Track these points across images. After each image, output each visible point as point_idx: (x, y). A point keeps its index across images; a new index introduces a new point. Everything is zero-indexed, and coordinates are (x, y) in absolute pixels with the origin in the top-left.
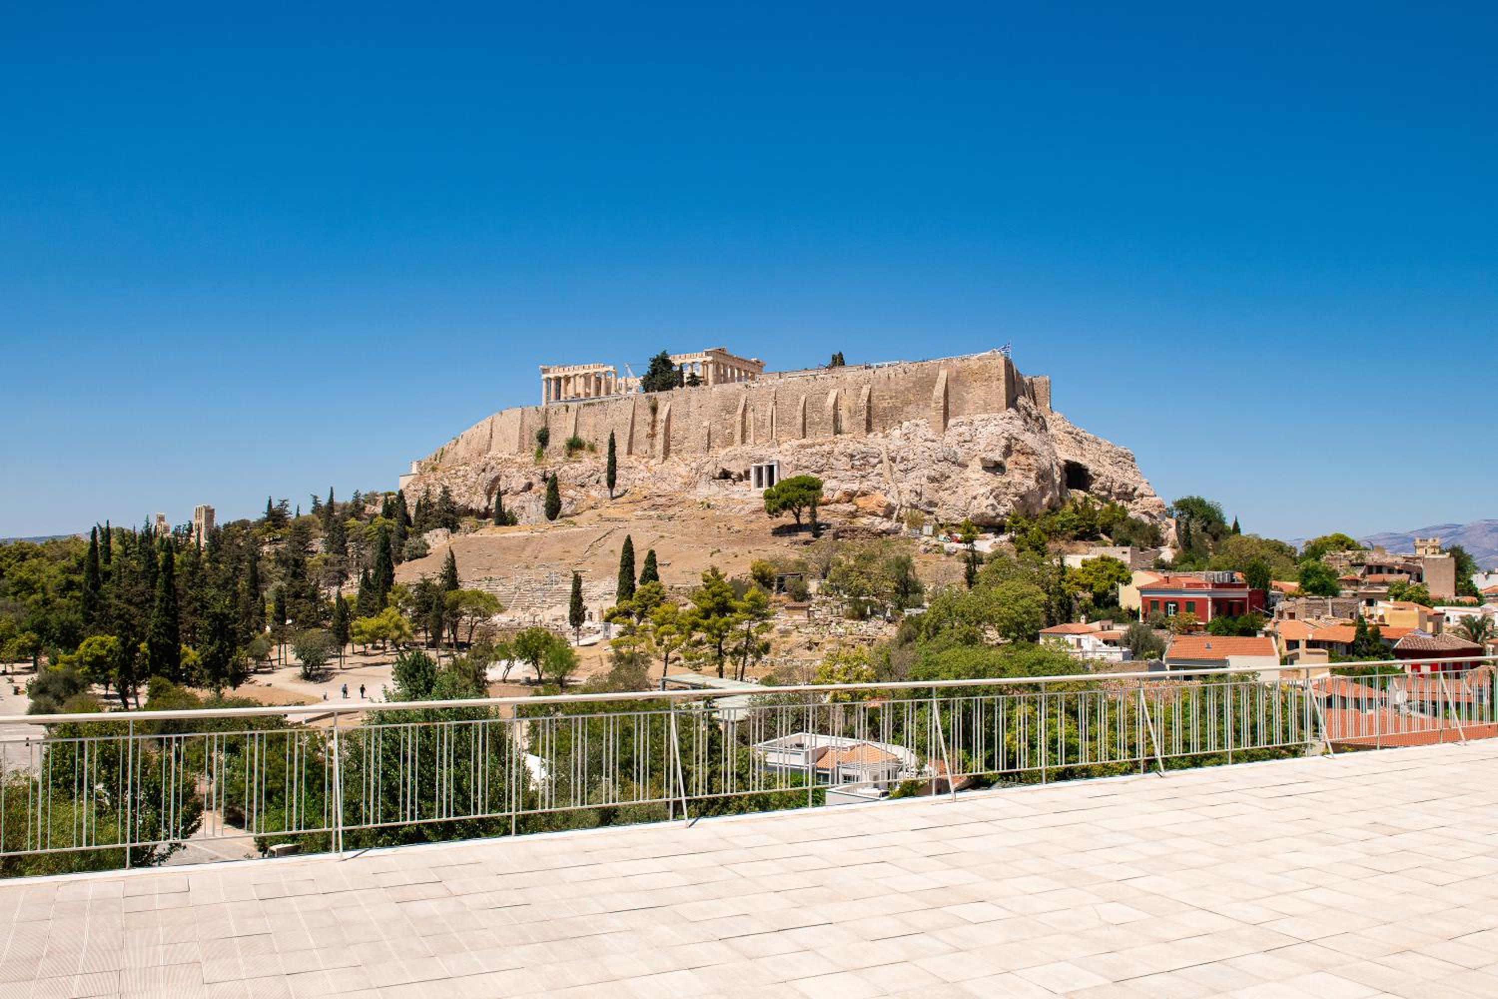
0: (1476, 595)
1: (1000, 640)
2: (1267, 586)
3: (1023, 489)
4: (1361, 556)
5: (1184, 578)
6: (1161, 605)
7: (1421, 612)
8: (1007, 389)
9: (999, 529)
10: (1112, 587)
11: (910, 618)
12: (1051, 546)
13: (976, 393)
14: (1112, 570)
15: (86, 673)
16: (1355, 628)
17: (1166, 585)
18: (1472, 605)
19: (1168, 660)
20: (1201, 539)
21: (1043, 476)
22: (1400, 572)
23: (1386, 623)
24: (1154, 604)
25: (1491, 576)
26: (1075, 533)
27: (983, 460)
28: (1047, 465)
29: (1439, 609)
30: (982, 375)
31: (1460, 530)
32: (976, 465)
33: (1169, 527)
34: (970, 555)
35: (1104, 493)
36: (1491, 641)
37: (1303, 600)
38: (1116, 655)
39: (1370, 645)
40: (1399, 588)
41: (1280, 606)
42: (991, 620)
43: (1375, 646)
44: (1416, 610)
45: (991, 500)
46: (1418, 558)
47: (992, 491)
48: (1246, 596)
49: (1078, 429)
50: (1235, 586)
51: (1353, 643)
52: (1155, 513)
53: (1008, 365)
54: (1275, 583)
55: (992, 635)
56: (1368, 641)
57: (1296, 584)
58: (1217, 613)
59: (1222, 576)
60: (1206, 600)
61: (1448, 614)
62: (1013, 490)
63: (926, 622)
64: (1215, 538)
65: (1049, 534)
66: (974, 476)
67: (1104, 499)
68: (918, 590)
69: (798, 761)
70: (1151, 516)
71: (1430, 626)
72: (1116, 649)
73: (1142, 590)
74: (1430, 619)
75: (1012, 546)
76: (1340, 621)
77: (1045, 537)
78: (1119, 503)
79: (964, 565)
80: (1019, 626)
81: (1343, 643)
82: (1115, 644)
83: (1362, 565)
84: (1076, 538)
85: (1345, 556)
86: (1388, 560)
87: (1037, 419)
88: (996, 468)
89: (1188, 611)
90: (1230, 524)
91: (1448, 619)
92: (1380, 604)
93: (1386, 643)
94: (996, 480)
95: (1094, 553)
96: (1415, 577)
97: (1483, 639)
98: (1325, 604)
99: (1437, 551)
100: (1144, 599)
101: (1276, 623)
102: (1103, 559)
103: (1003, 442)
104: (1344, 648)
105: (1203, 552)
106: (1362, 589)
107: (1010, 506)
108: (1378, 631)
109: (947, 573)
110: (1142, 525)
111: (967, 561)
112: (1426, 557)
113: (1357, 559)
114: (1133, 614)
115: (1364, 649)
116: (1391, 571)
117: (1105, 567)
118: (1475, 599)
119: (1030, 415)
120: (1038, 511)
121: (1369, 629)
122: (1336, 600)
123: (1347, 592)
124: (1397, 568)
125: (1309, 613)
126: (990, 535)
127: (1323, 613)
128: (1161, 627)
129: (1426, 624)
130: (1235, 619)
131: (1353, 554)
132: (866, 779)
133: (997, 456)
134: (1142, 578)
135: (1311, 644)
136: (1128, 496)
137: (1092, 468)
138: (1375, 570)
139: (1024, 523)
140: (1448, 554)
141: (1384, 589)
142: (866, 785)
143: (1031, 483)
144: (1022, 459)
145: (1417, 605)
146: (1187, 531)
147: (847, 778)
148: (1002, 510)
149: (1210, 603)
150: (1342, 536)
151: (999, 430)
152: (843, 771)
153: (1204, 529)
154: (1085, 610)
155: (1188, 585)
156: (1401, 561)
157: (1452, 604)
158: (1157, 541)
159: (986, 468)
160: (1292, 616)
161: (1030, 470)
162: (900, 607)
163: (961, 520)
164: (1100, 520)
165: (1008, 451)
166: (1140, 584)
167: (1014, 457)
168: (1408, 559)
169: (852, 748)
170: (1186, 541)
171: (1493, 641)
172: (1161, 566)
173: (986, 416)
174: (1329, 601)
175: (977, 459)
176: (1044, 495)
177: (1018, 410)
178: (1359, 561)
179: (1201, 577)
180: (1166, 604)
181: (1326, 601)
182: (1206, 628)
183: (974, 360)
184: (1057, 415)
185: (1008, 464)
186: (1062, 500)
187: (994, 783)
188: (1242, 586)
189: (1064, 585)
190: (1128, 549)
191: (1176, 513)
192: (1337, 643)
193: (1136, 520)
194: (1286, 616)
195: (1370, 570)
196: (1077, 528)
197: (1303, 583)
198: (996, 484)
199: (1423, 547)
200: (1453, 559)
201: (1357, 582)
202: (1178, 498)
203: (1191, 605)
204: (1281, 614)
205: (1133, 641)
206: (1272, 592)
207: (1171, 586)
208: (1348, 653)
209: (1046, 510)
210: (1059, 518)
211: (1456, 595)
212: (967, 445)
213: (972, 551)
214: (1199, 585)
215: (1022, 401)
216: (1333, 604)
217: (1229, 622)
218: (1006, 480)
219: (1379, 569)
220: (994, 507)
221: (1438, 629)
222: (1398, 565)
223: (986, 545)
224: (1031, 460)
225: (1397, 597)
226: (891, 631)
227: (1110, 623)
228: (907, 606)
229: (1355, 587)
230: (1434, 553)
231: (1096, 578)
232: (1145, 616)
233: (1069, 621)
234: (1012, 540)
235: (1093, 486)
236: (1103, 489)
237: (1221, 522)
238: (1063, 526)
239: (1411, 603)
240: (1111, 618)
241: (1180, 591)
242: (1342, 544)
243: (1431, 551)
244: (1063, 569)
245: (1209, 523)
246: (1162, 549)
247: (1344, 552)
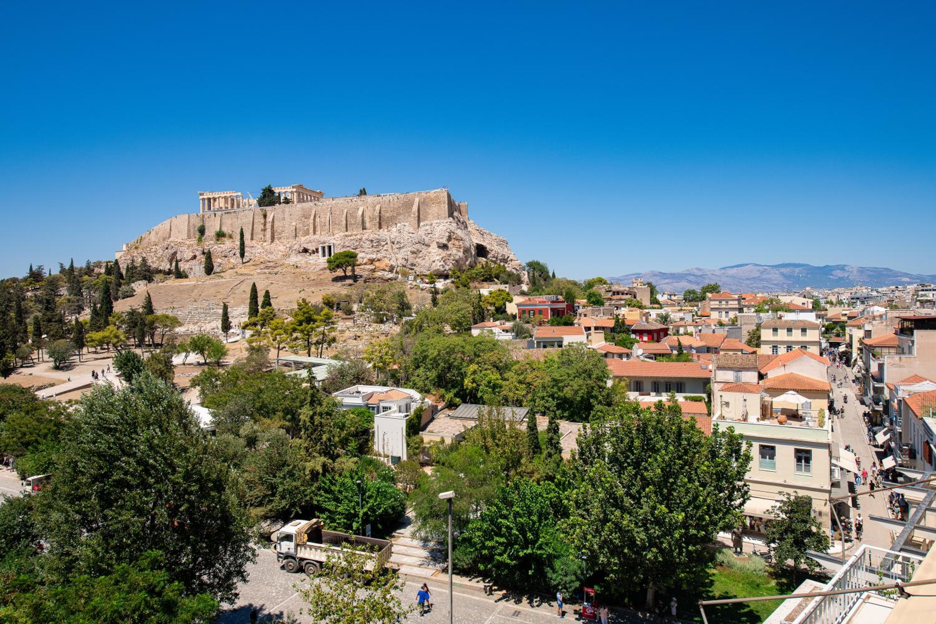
0: (659, 304)
1: (452, 332)
2: (574, 302)
3: (457, 257)
4: (610, 287)
5: (537, 299)
6: (527, 312)
7: (640, 312)
8: (449, 208)
9: (446, 277)
10: (505, 304)
11: (406, 322)
12: (471, 284)
13: (434, 210)
14: (504, 295)
16: (614, 321)
17: (529, 302)
18: (658, 308)
19: (536, 338)
20: (539, 281)
21: (467, 251)
22: (627, 294)
23: (626, 318)
24: (524, 312)
25: (664, 295)
26: (482, 278)
27: (437, 243)
28: (468, 245)
29: (647, 311)
30: (436, 201)
32: (434, 245)
33: (524, 275)
34: (433, 290)
35: (494, 259)
37: (590, 308)
38: (508, 337)
39: (621, 328)
40: (630, 301)
41: (580, 311)
42: (446, 321)
43: (623, 329)
44: (638, 311)
45: (442, 263)
46: (635, 288)
47: (442, 258)
48: (564, 306)
49: (481, 228)
50: (560, 302)
51: (613, 327)
53: (449, 196)
54: (576, 300)
55: (448, 328)
56: (620, 326)
57: (585, 301)
58: (553, 315)
59: (553, 297)
60: (548, 309)
61: (651, 313)
62: (452, 258)
63: (415, 323)
64: (545, 280)
65: (470, 279)
66: (434, 251)
67: (495, 262)
68: (409, 308)
69: (358, 401)
70: (517, 270)
71: (644, 318)
72: (509, 334)
73: (518, 305)
74: (644, 315)
75: (452, 285)
76: (606, 317)
77: (469, 280)
78: (502, 264)
79: (431, 295)
80: (460, 324)
82: (507, 331)
83: (610, 291)
84: (483, 281)
85: (603, 287)
86: (622, 289)
87: (463, 223)
88: (444, 247)
89: (540, 314)
90: (551, 274)
91: (650, 315)
92: (622, 309)
93: (628, 327)
94: (444, 253)
95: (494, 287)
96: (633, 296)
97: (668, 324)
98: (600, 310)
99: (642, 284)
100: (519, 310)
101: (579, 319)
102: (499, 290)
103: (447, 234)
104: (609, 329)
105: (541, 287)
106: (613, 302)
107: (451, 265)
108: (624, 321)
109: (424, 298)
110: (513, 274)
111: (432, 292)
112: (638, 287)
113: (608, 289)
114: (514, 317)
115: (618, 330)
116: (623, 294)
117: (500, 295)
118: (659, 306)
119: (459, 221)
120: (464, 268)
121: (620, 321)
122: (604, 308)
123: (607, 304)
124: (625, 292)
125: (593, 314)
126: (442, 280)
127: (599, 314)
128: (528, 322)
129: (642, 318)
130: (561, 318)
131: (607, 286)
132: (395, 408)
133: (444, 241)
134: (518, 299)
135: (596, 328)
136: (505, 260)
137: (488, 247)
138: (616, 294)
139: (458, 274)
140: (647, 286)
141: (623, 302)
142: (395, 412)
143: (461, 254)
144: (456, 242)
145: (639, 309)
146: (534, 277)
147: (385, 409)
148: (447, 268)
149: (549, 311)
150: (600, 278)
151: (445, 228)
152: (382, 405)
153: (540, 276)
154: (493, 315)
155: (539, 302)
156: (627, 289)
157: (650, 308)
158: (519, 281)
159: (439, 247)
160: (585, 315)
161: (460, 248)
162: (401, 316)
163: (428, 273)
164: (494, 272)
165: (449, 239)
166: (517, 302)
167: (452, 241)
168: (630, 288)
169: (387, 392)
170: (533, 282)
171: (672, 324)
172: (523, 293)
173: (438, 221)
174: (602, 308)
175: (435, 243)
176: (467, 260)
177: (454, 219)
179: (544, 298)
180: (529, 312)
181: (600, 308)
182: (548, 322)
183: (432, 193)
184: (471, 221)
185: (450, 245)
186: (476, 263)
187: (459, 405)
188: (563, 302)
189: (481, 303)
190: (507, 286)
191: (527, 268)
192: (607, 327)
193: (511, 271)
194: (583, 315)
195: (614, 293)
196: (483, 276)
197: (589, 300)
198: (444, 255)
199: (636, 283)
200: (649, 288)
201: (610, 299)
202: (527, 262)
203: (540, 312)
204: (580, 315)
205: (515, 330)
206: (576, 305)
207: (531, 303)
208: (611, 332)
209: (468, 267)
210: (473, 271)
211: (651, 304)
212: (430, 235)
213: (434, 287)
214: (544, 302)
215: (456, 214)
217: (558, 319)
218: (449, 253)
219: (618, 293)
220: (443, 267)
221: (647, 319)
223: (440, 284)
224: (461, 243)
225: (629, 305)
226: (397, 329)
227: (504, 321)
228: (404, 316)
229: (610, 302)
231: (497, 300)
232: (520, 317)
233: (483, 321)
234: (453, 282)
235: (489, 256)
236: (494, 257)
237: (548, 272)
238: (477, 275)
239: (635, 308)
240: (504, 319)
241: (536, 305)
242: (601, 282)
243: (639, 284)
244: (480, 296)
245: (542, 273)
246: (522, 285)
247: (602, 285)
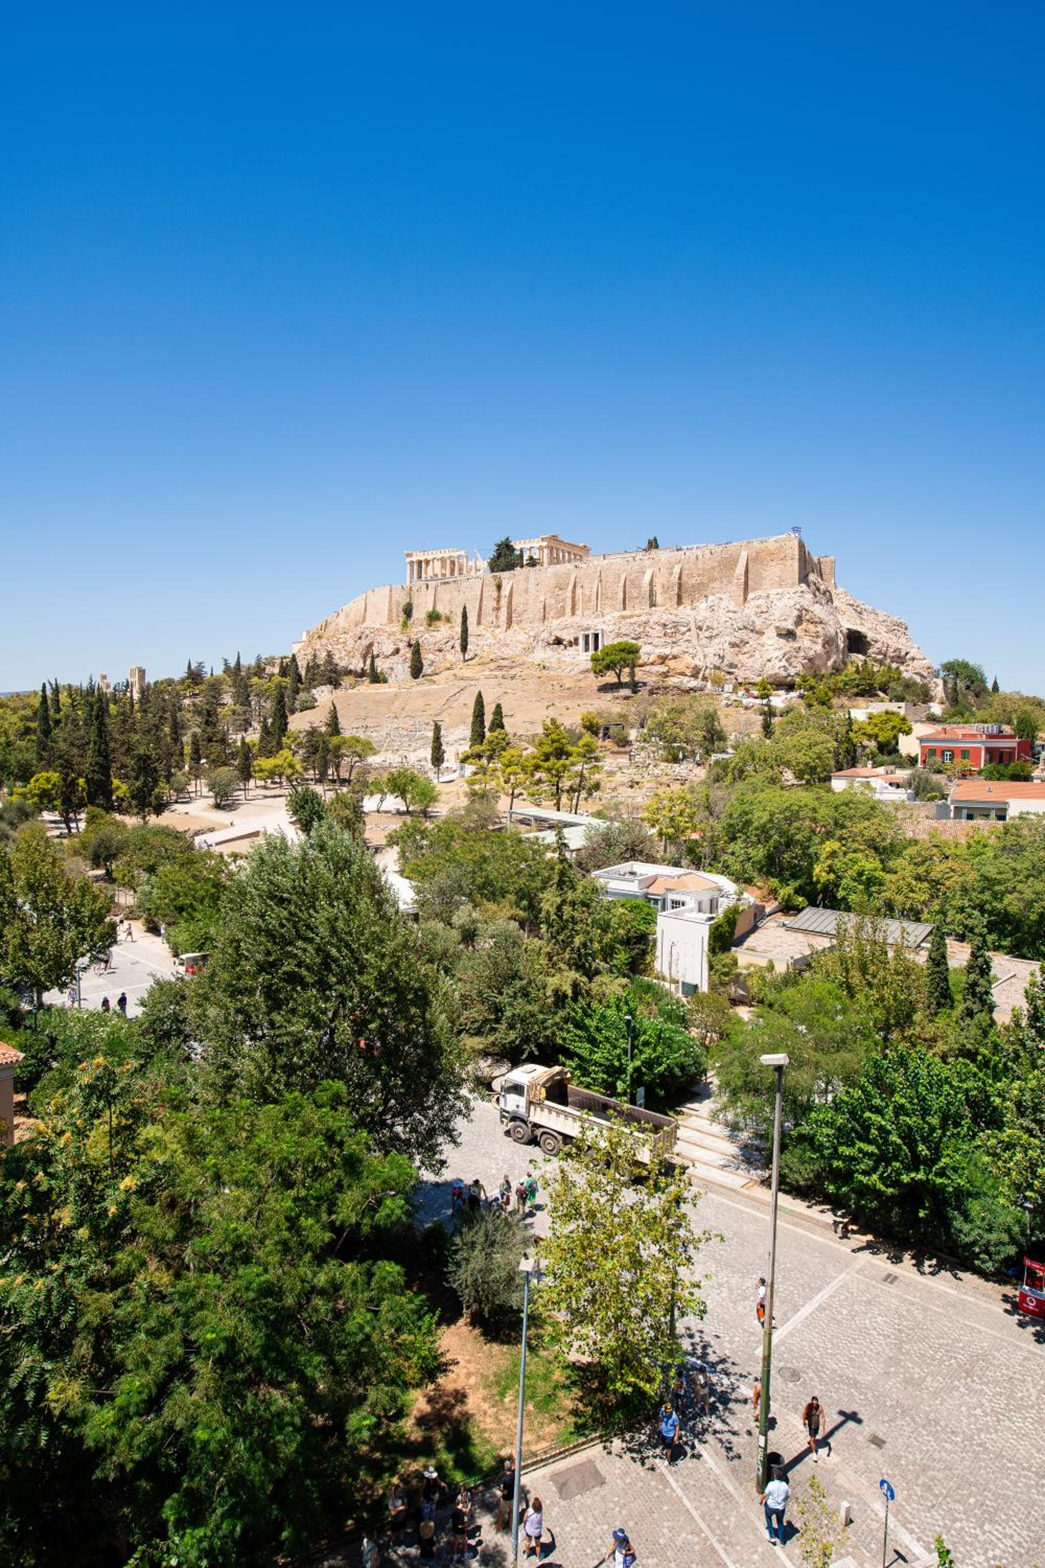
1: (795, 782)
2: (1034, 737)
3: (811, 653)
5: (960, 730)
6: (938, 752)
8: (800, 567)
9: (790, 687)
10: (896, 738)
11: (717, 762)
12: (835, 701)
13: (773, 571)
14: (896, 722)
15: (35, 803)
17: (943, 736)
19: (953, 802)
20: (965, 696)
21: (829, 642)
24: (932, 752)
26: (856, 690)
27: (777, 628)
28: (833, 632)
30: (778, 556)
32: (771, 633)
33: (937, 685)
34: (766, 709)
35: (880, 657)
38: (901, 795)
42: (788, 764)
45: (784, 663)
47: (785, 655)
48: (1015, 745)
49: (859, 602)
50: (1006, 737)
52: (925, 674)
53: (802, 546)
54: (1040, 734)
55: (789, 776)
58: (990, 760)
59: (992, 728)
60: (980, 749)
62: (802, 654)
63: (732, 765)
64: (977, 696)
65: (834, 691)
66: (770, 642)
67: (881, 663)
68: (722, 738)
69: (633, 887)
70: (922, 676)
72: (901, 790)
73: (921, 740)
75: (800, 701)
77: (831, 694)
78: (894, 665)
79: (761, 718)
80: (813, 770)
82: (898, 786)
84: (857, 695)
87: (824, 593)
88: (789, 635)
89: (964, 758)
90: (990, 686)
94: (787, 646)
95: (878, 707)
100: (923, 748)
101: (1043, 770)
102: (887, 713)
103: (796, 613)
105: (968, 708)
107: (800, 667)
109: (749, 724)
110: (915, 683)
111: (763, 713)
114: (913, 761)
117: (889, 720)
119: (818, 589)
120: (823, 672)
126: (782, 692)
128: (939, 772)
130: (1007, 765)
132: (691, 903)
133: (789, 625)
134: (922, 729)
136: (901, 659)
137: (870, 635)
139: (812, 682)
142: (691, 911)
143: (818, 648)
144: (811, 627)
146: (955, 689)
147: (676, 904)
148: (792, 671)
149: (983, 753)
151: (792, 603)
152: (671, 897)
153: (968, 688)
154: (873, 756)
155: (964, 735)
158: (926, 697)
159: (780, 635)
161: (818, 637)
162: (708, 752)
163: (758, 680)
164: (878, 680)
165: (799, 621)
166: (920, 734)
167: (804, 625)
169: (679, 876)
170: (953, 698)
172: (932, 719)
173: (780, 591)
175: (772, 627)
176: (829, 658)
177: (809, 586)
179: (973, 728)
180: (943, 752)
182: (980, 773)
183: (772, 543)
184: (840, 590)
185: (799, 632)
186: (844, 663)
187: (803, 908)
188: (1012, 737)
189: (852, 734)
190: (903, 704)
191: (942, 674)
193: (910, 679)
196: (858, 686)
198: (787, 649)
202: (945, 661)
203: (965, 753)
205: (915, 784)
206: (1038, 742)
207: (948, 736)
209: (830, 671)
210: (840, 678)
212: (764, 616)
213: (768, 705)
214: (974, 735)
215: (812, 577)
217: (1001, 767)
218: (796, 645)
220: (786, 669)
223: (779, 700)
224: (819, 628)
226: (701, 773)
227: (893, 767)
228: (714, 751)
231: (881, 729)
232: (924, 762)
233: (853, 766)
234: (801, 697)
235: (870, 651)
236: (880, 653)
237: (983, 681)
238: (846, 684)
240: (893, 763)
241: (957, 741)
244: (850, 722)
245: (972, 682)
246: (931, 704)
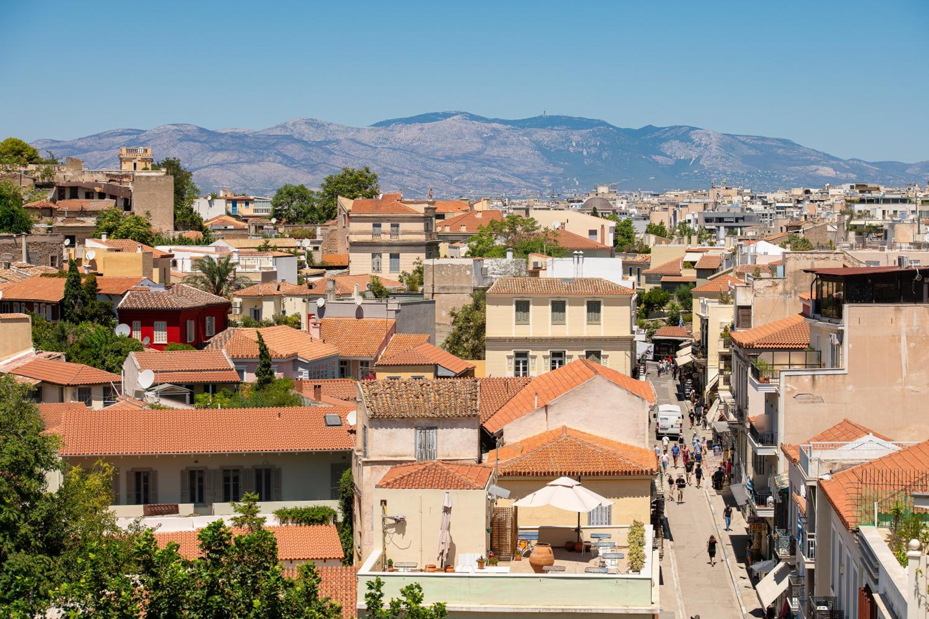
0: (201, 228)
4: (48, 173)
7: (145, 254)
16: (64, 281)
18: (198, 243)
22: (102, 196)
23: (99, 271)
25: (216, 201)
29: (165, 249)
31: (143, 137)
36: (238, 292)
39: (85, 304)
40: (111, 219)
43: (93, 306)
44: (140, 250)
46: (126, 176)
51: (62, 302)
56: (83, 298)
61: (178, 256)
71: (156, 272)
74: (156, 263)
76: (38, 270)
81: (48, 303)
83: (49, 185)
85: (26, 173)
86: (86, 179)
91: (175, 263)
92: (89, 243)
93: (107, 302)
96: (121, 203)
97: (228, 290)
98: (17, 246)
99: (149, 166)
104: (49, 308)
106: (59, 222)
108: (94, 283)
112: (137, 174)
113: (43, 178)
115: (77, 310)
116: (89, 195)
118: (200, 234)
121: (83, 281)
122: (31, 239)
123: (42, 226)
124: (98, 189)
127: (14, 259)
129: (152, 271)
131: (38, 170)
135: (6, 305)
138: (68, 194)
140: (164, 170)
141: (91, 222)
145: (140, 245)
150: (18, 143)
156: (103, 179)
157: (173, 242)
168: (112, 178)
171: (241, 292)
174: (23, 241)
178: (46, 181)
181: (18, 240)
192: (40, 302)
195: (61, 193)
199: (130, 160)
200: (171, 179)
201: (50, 212)
208: (54, 317)
211: (176, 229)
216: (28, 244)
219: (74, 192)
221: (165, 277)
222: (100, 186)
225: (109, 231)
229: (48, 219)
230: (146, 169)
239: (129, 241)
242: (19, 153)
243: (141, 165)
247: (25, 166)
